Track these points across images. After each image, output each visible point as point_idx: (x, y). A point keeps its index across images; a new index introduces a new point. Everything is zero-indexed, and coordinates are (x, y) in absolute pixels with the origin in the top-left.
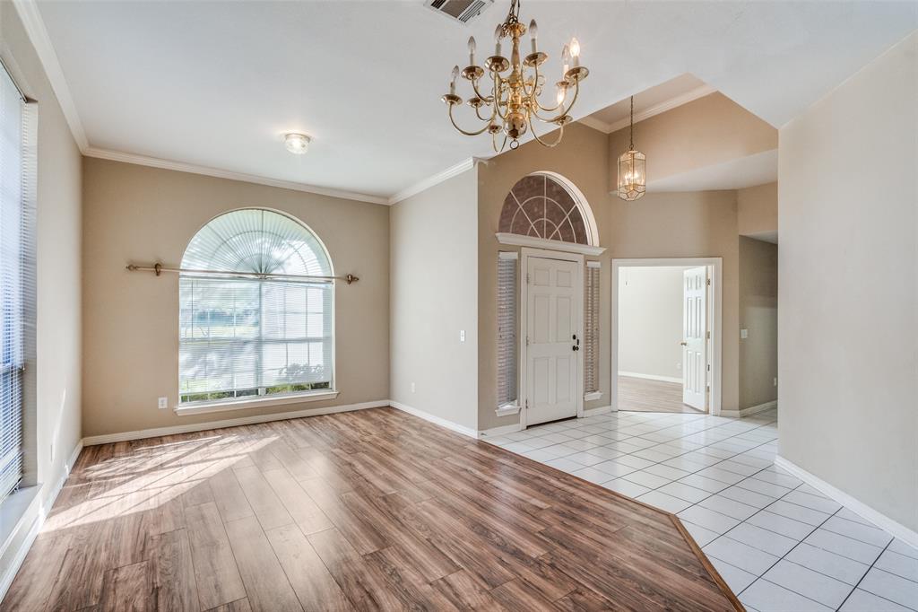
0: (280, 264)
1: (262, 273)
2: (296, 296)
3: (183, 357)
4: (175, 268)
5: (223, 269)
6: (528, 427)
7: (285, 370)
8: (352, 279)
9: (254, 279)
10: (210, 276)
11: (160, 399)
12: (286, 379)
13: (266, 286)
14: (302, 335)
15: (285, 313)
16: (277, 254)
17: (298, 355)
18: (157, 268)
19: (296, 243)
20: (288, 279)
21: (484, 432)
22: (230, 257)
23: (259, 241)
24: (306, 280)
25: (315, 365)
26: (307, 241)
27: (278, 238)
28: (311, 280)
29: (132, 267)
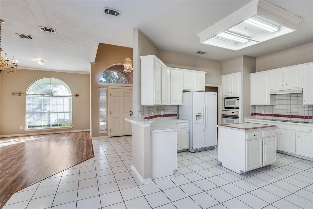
0: (55, 92)
1: (51, 94)
2: (60, 100)
3: (27, 116)
4: (25, 94)
5: (38, 94)
6: (111, 137)
7: (57, 120)
8: (77, 95)
9: (48, 96)
10: (34, 96)
11: (21, 127)
12: (57, 123)
13: (51, 98)
14: (62, 111)
15: (57, 105)
16: (54, 89)
17: (61, 116)
18: (20, 94)
19: (61, 86)
20: (58, 96)
21: (94, 138)
22: (40, 90)
23: (49, 86)
24: (64, 96)
25: (66, 119)
26: (64, 85)
27: (55, 85)
28: (65, 96)
29: (13, 94)
